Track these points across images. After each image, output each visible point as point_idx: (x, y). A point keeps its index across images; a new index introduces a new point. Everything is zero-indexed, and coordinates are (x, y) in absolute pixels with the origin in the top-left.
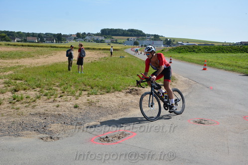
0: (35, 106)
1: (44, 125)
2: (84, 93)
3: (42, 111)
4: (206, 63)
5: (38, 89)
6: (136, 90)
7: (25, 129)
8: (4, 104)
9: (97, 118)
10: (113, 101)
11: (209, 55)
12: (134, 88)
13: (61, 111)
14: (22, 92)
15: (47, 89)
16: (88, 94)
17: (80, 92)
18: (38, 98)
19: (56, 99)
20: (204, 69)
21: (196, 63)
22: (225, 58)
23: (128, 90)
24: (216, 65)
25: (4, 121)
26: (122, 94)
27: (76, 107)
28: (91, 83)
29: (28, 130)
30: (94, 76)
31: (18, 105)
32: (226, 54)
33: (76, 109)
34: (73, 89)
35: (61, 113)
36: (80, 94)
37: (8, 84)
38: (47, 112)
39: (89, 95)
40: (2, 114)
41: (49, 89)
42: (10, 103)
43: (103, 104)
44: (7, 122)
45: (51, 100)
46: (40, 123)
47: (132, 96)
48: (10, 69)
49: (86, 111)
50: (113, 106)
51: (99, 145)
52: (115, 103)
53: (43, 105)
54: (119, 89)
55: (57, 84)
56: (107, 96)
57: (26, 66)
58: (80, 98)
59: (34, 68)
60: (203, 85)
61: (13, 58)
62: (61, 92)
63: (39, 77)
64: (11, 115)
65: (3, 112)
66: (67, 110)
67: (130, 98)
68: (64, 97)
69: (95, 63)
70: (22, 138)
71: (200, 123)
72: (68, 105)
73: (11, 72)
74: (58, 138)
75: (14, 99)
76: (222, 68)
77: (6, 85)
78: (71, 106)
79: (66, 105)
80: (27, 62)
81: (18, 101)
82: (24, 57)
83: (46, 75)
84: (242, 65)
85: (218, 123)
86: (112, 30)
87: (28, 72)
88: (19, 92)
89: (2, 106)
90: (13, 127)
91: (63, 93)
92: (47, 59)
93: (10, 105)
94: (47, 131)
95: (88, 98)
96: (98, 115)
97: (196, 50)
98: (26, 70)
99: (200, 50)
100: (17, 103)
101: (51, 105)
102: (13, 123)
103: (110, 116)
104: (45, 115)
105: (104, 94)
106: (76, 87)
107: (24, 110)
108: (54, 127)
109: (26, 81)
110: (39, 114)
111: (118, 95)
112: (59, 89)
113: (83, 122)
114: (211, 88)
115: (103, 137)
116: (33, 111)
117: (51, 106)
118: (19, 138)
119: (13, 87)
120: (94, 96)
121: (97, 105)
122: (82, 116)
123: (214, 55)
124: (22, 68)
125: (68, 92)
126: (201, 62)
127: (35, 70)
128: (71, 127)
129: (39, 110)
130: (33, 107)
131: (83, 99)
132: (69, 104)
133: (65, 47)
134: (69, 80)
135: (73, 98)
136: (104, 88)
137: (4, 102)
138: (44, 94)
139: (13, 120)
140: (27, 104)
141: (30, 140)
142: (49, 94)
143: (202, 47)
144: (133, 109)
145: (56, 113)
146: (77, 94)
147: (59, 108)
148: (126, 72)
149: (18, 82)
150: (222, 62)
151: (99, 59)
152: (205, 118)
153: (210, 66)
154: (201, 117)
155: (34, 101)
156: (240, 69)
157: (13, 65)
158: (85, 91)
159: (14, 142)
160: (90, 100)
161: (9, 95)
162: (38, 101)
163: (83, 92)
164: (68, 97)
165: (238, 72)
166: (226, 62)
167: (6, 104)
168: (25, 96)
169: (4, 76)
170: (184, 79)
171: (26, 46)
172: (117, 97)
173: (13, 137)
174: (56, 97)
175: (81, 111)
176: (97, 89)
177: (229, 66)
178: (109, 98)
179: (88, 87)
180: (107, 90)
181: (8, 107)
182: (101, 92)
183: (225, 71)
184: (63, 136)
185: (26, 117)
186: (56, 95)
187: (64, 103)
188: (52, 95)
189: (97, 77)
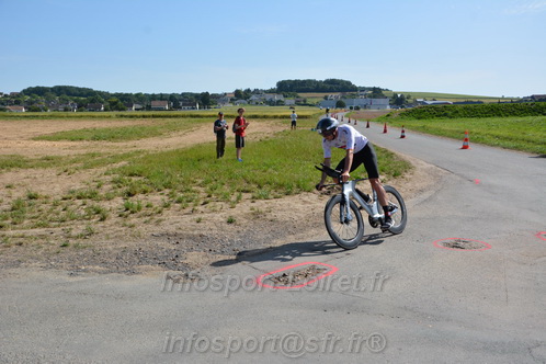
0: (161, 221)
1: (175, 254)
2: (245, 196)
3: (172, 229)
4: (468, 137)
5: (167, 191)
7: (144, 262)
8: (111, 218)
9: (267, 240)
10: (296, 211)
11: (474, 120)
13: (204, 229)
14: (141, 196)
15: (182, 191)
16: (253, 198)
17: (236, 194)
18: (165, 207)
19: (196, 208)
20: (465, 147)
21: (449, 137)
22: (503, 125)
24: (487, 138)
25: (110, 248)
26: (313, 197)
27: (230, 222)
28: (258, 179)
29: (148, 263)
30: (265, 164)
31: (133, 220)
32: (505, 119)
33: (231, 226)
34: (226, 189)
35: (204, 233)
36: (239, 198)
37: (117, 183)
39: (254, 199)
40: (107, 235)
41: (186, 191)
42: (120, 216)
43: (279, 215)
44: (115, 249)
45: (188, 210)
46: (168, 251)
48: (122, 158)
49: (248, 228)
50: (296, 218)
53: (174, 220)
54: (308, 189)
55: (200, 181)
56: (286, 200)
57: (148, 152)
58: (238, 205)
59: (162, 153)
60: (462, 176)
61: (129, 139)
62: (206, 195)
63: (169, 170)
64: (120, 237)
65: (109, 232)
66: (215, 227)
68: (211, 204)
69: (266, 142)
70: (138, 276)
71: (456, 246)
72: (216, 219)
73: (123, 163)
75: (127, 209)
76: (498, 145)
77: (115, 185)
78: (222, 220)
79: (213, 218)
80: (150, 145)
81: (132, 212)
82: (145, 137)
84: (534, 139)
85: (488, 247)
86: (296, 83)
87: (151, 161)
88: (134, 197)
89: (108, 222)
90: (124, 258)
91: (209, 196)
92: (184, 138)
93: (120, 219)
94: (180, 265)
95: (253, 205)
96: (269, 235)
97: (450, 113)
98: (149, 158)
99: (457, 112)
100: (131, 216)
101: (188, 218)
102: (125, 250)
103: (291, 236)
104: (176, 237)
105: (280, 197)
106: (231, 185)
107: (142, 229)
108: (193, 257)
109: (148, 178)
110: (167, 236)
111: (306, 198)
112: (201, 189)
113: (242, 247)
114: (477, 183)
115: (277, 274)
116: (158, 230)
117: (186, 221)
118: (134, 276)
119: (125, 189)
120: (262, 202)
121: (269, 217)
122: (240, 237)
123: (482, 120)
124: (142, 156)
125: (218, 195)
126: (458, 135)
127: (163, 157)
128: (222, 257)
129: (167, 228)
130: (158, 222)
131: (245, 207)
132: (218, 217)
133: (214, 116)
134: (220, 174)
135: (226, 206)
136: (281, 186)
137: (111, 214)
138: (176, 199)
139: (124, 246)
140: (148, 218)
141: (150, 279)
142: (185, 200)
145: (196, 233)
146: (233, 198)
147: (200, 224)
149: (134, 179)
150: (498, 133)
151: (274, 134)
152: (466, 238)
153: (476, 141)
154: (457, 235)
155: (159, 212)
156: (530, 145)
157: (128, 150)
158: (247, 192)
159: (126, 283)
160: (256, 209)
162: (165, 212)
163: (243, 194)
164: (218, 203)
165: (526, 150)
166: (504, 133)
167: (113, 218)
168: (144, 203)
169: (113, 170)
170: (427, 166)
171: (149, 117)
172: (305, 202)
173: (123, 274)
174: (196, 205)
175: (240, 229)
176: (268, 189)
177: (511, 139)
178: (289, 205)
179: (254, 186)
180: (286, 189)
181: (117, 223)
182: (276, 194)
183: (504, 150)
184: (208, 273)
185: (146, 240)
186: (198, 200)
187: (210, 215)
188: (190, 202)
189: (270, 166)
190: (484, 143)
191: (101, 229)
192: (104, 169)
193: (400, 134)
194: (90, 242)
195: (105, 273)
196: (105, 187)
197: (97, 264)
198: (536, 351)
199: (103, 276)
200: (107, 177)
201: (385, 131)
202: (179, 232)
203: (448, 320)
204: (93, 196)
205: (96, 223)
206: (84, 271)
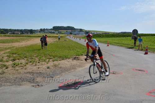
0: (26, 68)
1: (33, 78)
2: (51, 60)
3: (31, 71)
5: (26, 59)
6: (78, 58)
7: (23, 81)
8: (9, 68)
10: (67, 64)
11: (108, 38)
12: (76, 56)
13: (41, 70)
14: (18, 61)
15: (30, 59)
16: (53, 61)
19: (37, 64)
20: (108, 46)
21: (103, 43)
22: (116, 40)
23: (73, 58)
24: (113, 43)
25: (11, 77)
26: (70, 60)
27: (48, 68)
28: (53, 55)
29: (25, 81)
30: (54, 51)
31: (17, 68)
32: (116, 38)
33: (49, 69)
35: (41, 72)
36: (49, 61)
37: (9, 56)
41: (32, 59)
42: (13, 67)
43: (62, 65)
44: (13, 78)
45: (34, 65)
46: (31, 78)
47: (76, 61)
48: (9, 48)
49: (54, 70)
50: (67, 67)
51: (65, 88)
53: (30, 68)
54: (68, 58)
55: (35, 56)
56: (63, 61)
58: (49, 63)
59: (21, 47)
60: (109, 54)
61: (9, 43)
63: (25, 52)
64: (14, 74)
65: (10, 72)
66: (44, 70)
67: (75, 62)
68: (41, 63)
69: (52, 44)
70: (23, 86)
71: (113, 73)
73: (9, 50)
74: (42, 86)
75: (14, 65)
76: (116, 45)
77: (8, 57)
78: (45, 67)
80: (16, 44)
81: (16, 66)
82: (14, 42)
83: (28, 51)
84: (125, 43)
85: (122, 73)
87: (18, 50)
88: (16, 61)
89: (9, 69)
90: (17, 80)
91: (39, 60)
92: (27, 43)
93: (13, 68)
94: (35, 82)
95: (53, 63)
96: (60, 72)
97: (102, 36)
98: (17, 49)
100: (16, 67)
101: (35, 67)
102: (16, 78)
103: (67, 72)
104: (32, 73)
106: (45, 57)
107: (21, 71)
108: (39, 79)
109: (18, 55)
110: (29, 73)
111: (68, 61)
112: (36, 58)
113: (53, 76)
116: (26, 71)
118: (21, 86)
119: (12, 58)
120: (56, 62)
121: (59, 66)
122: (52, 72)
124: (15, 48)
125: (42, 60)
126: (105, 42)
129: (29, 70)
130: (26, 69)
131: (51, 64)
132: (44, 66)
134: (41, 54)
135: (46, 63)
136: (60, 57)
137: (9, 66)
138: (30, 61)
139: (16, 76)
140: (22, 67)
141: (26, 87)
142: (32, 61)
143: (104, 34)
144: (78, 68)
145: (38, 72)
146: (47, 61)
147: (39, 69)
148: (70, 48)
149: (14, 55)
150: (115, 42)
151: (54, 42)
152: (115, 71)
153: (110, 44)
155: (25, 65)
157: (10, 46)
159: (19, 88)
160: (55, 64)
161: (11, 63)
162: (27, 65)
164: (43, 62)
165: (124, 47)
166: (117, 42)
168: (19, 63)
169: (6, 52)
171: (14, 36)
172: (68, 62)
173: (17, 86)
175: (51, 70)
176: (57, 58)
177: (119, 44)
178: (64, 63)
179: (52, 57)
180: (63, 58)
181: (12, 69)
182: (60, 59)
183: (118, 47)
184: (44, 84)
185: (23, 74)
186: (36, 62)
187: (41, 66)
188: (34, 62)
189: (55, 51)
190: (112, 45)
191: (7, 71)
192: (3, 52)
194: (4, 76)
195: (11, 86)
196: (5, 58)
197: (8, 83)
198: (143, 102)
199: (11, 87)
200: (5, 55)
201: (85, 41)
202: (33, 71)
203: (118, 95)
204: (1, 61)
205: (5, 69)
206: (4, 85)
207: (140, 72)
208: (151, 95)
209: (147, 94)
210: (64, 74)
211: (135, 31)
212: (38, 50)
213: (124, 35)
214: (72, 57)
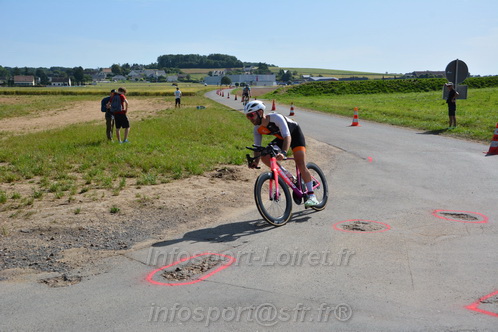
0: (30, 214)
1: (49, 252)
2: (129, 181)
3: (45, 223)
4: (357, 113)
5: (38, 179)
6: (231, 171)
7: (10, 264)
9: (156, 231)
10: (187, 196)
11: (361, 97)
12: (227, 166)
13: (84, 221)
14: (5, 186)
15: (55, 179)
16: (138, 183)
17: (118, 179)
18: (37, 197)
19: (74, 197)
20: (355, 124)
21: (338, 113)
22: (389, 101)
23: (215, 172)
24: (375, 115)
26: (204, 180)
27: (114, 211)
28: (142, 162)
29: (16, 265)
30: (149, 146)
32: (390, 95)
33: (115, 216)
34: (107, 174)
35: (84, 226)
36: (122, 185)
38: (56, 225)
39: (139, 185)
41: (60, 178)
43: (168, 201)
45: (64, 200)
46: (41, 249)
47: (223, 183)
49: (134, 218)
50: (187, 205)
51: (163, 286)
52: (191, 198)
53: (48, 212)
54: (197, 172)
55: (76, 166)
56: (175, 185)
57: (12, 134)
58: (121, 192)
59: (30, 135)
60: (355, 154)
62: (84, 181)
63: (39, 154)
66: (96, 218)
67: (220, 187)
68: (91, 192)
69: (149, 122)
71: (356, 228)
72: (98, 209)
74: (80, 279)
76: (386, 122)
78: (104, 210)
79: (94, 207)
80: (15, 125)
82: (8, 116)
84: (419, 115)
85: (388, 227)
86: (179, 58)
87: (16, 145)
91: (88, 183)
92: (56, 118)
94: (56, 265)
95: (138, 191)
96: (158, 225)
97: (337, 89)
98: (14, 141)
99: (344, 88)
101: (64, 210)
103: (183, 225)
104: (50, 232)
105: (168, 182)
106: (112, 170)
107: (8, 225)
108: (71, 255)
109: (13, 164)
110: (39, 231)
111: (196, 182)
112: (79, 176)
113: (128, 240)
114: (371, 160)
115: (169, 269)
116: (27, 225)
117: (62, 213)
120: (149, 187)
121: (157, 204)
122: (126, 228)
123: (369, 97)
124: (4, 138)
125: (98, 181)
126: (345, 112)
127: (31, 140)
128: (106, 253)
129: (38, 222)
130: (28, 216)
131: (129, 194)
132: (100, 206)
133: (90, 93)
134: (99, 158)
135: (110, 193)
136: (168, 169)
138: (49, 188)
140: (14, 212)
141: (23, 284)
142: (59, 188)
143: (346, 83)
144: (227, 209)
145: (74, 226)
146: (116, 185)
147: (79, 216)
148: (210, 137)
150: (385, 109)
151: (157, 113)
152: (365, 219)
153: (364, 118)
154: (356, 217)
155: (29, 204)
156: (417, 122)
158: (131, 177)
160: (142, 196)
162: (36, 203)
163: (127, 179)
164: (98, 191)
165: (413, 127)
166: (391, 109)
168: (9, 194)
170: (318, 144)
171: (12, 93)
172: (195, 186)
174: (73, 194)
175: (125, 220)
176: (154, 173)
177: (397, 116)
178: (178, 190)
179: (138, 170)
180: (175, 173)
182: (164, 178)
183: (392, 127)
184: (90, 273)
185: (12, 239)
186: (75, 188)
187: (90, 204)
188: (66, 190)
189: (154, 148)
190: (372, 119)
193: (289, 112)
201: (273, 109)
202: (53, 226)
207: (459, 223)
208: (484, 312)
209: (468, 308)
210: (170, 232)
211: (457, 68)
212: (93, 144)
213: (419, 82)
214: (212, 167)
